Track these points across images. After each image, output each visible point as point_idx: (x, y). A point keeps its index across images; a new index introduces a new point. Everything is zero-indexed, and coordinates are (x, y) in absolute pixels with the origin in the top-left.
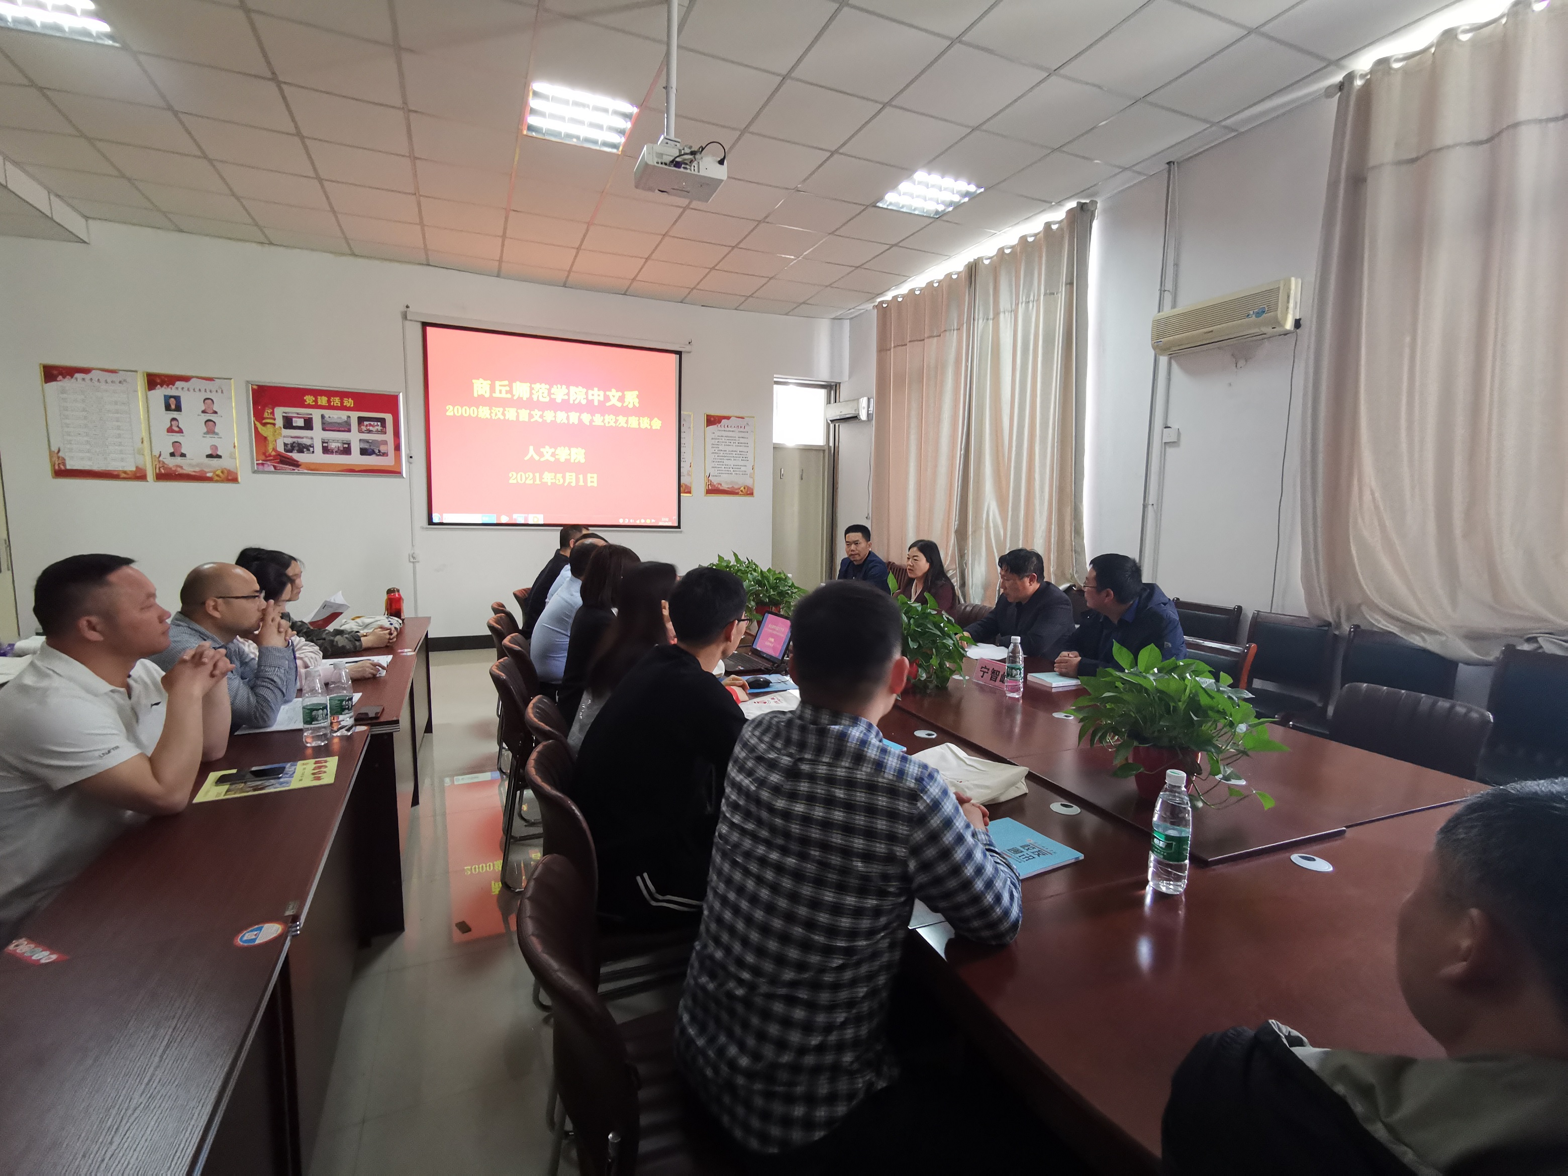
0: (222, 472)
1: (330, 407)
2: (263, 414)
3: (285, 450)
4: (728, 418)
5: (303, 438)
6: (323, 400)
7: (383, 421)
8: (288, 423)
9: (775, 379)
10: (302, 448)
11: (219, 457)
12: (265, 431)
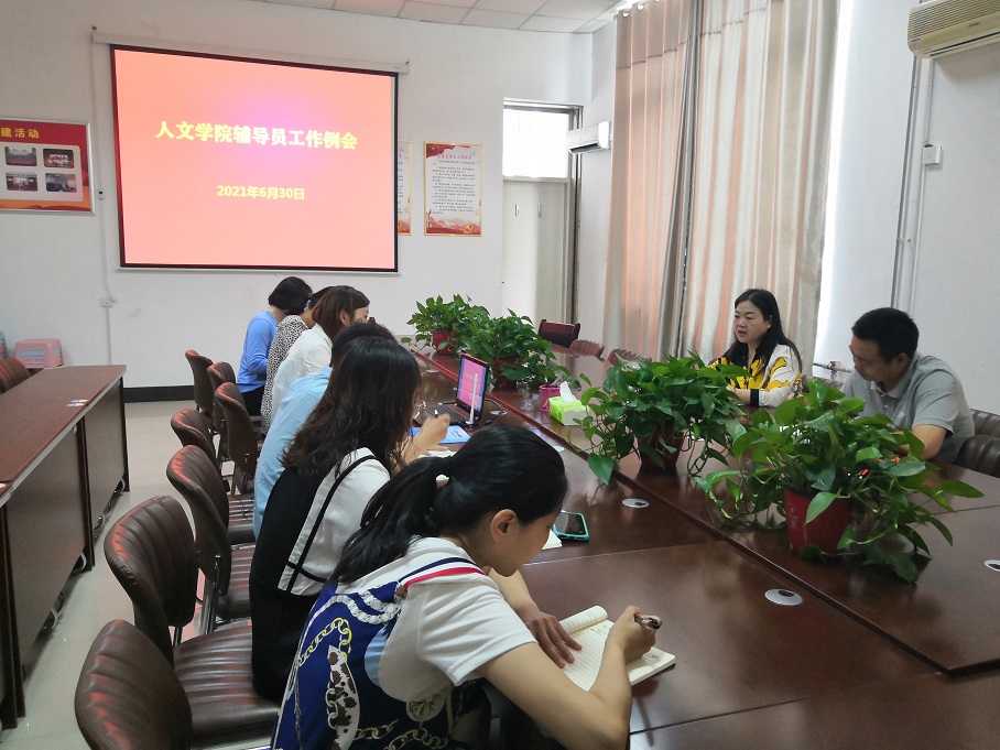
1: (13, 139)
4: (452, 147)
6: (7, 132)
7: (70, 154)
9: (506, 103)
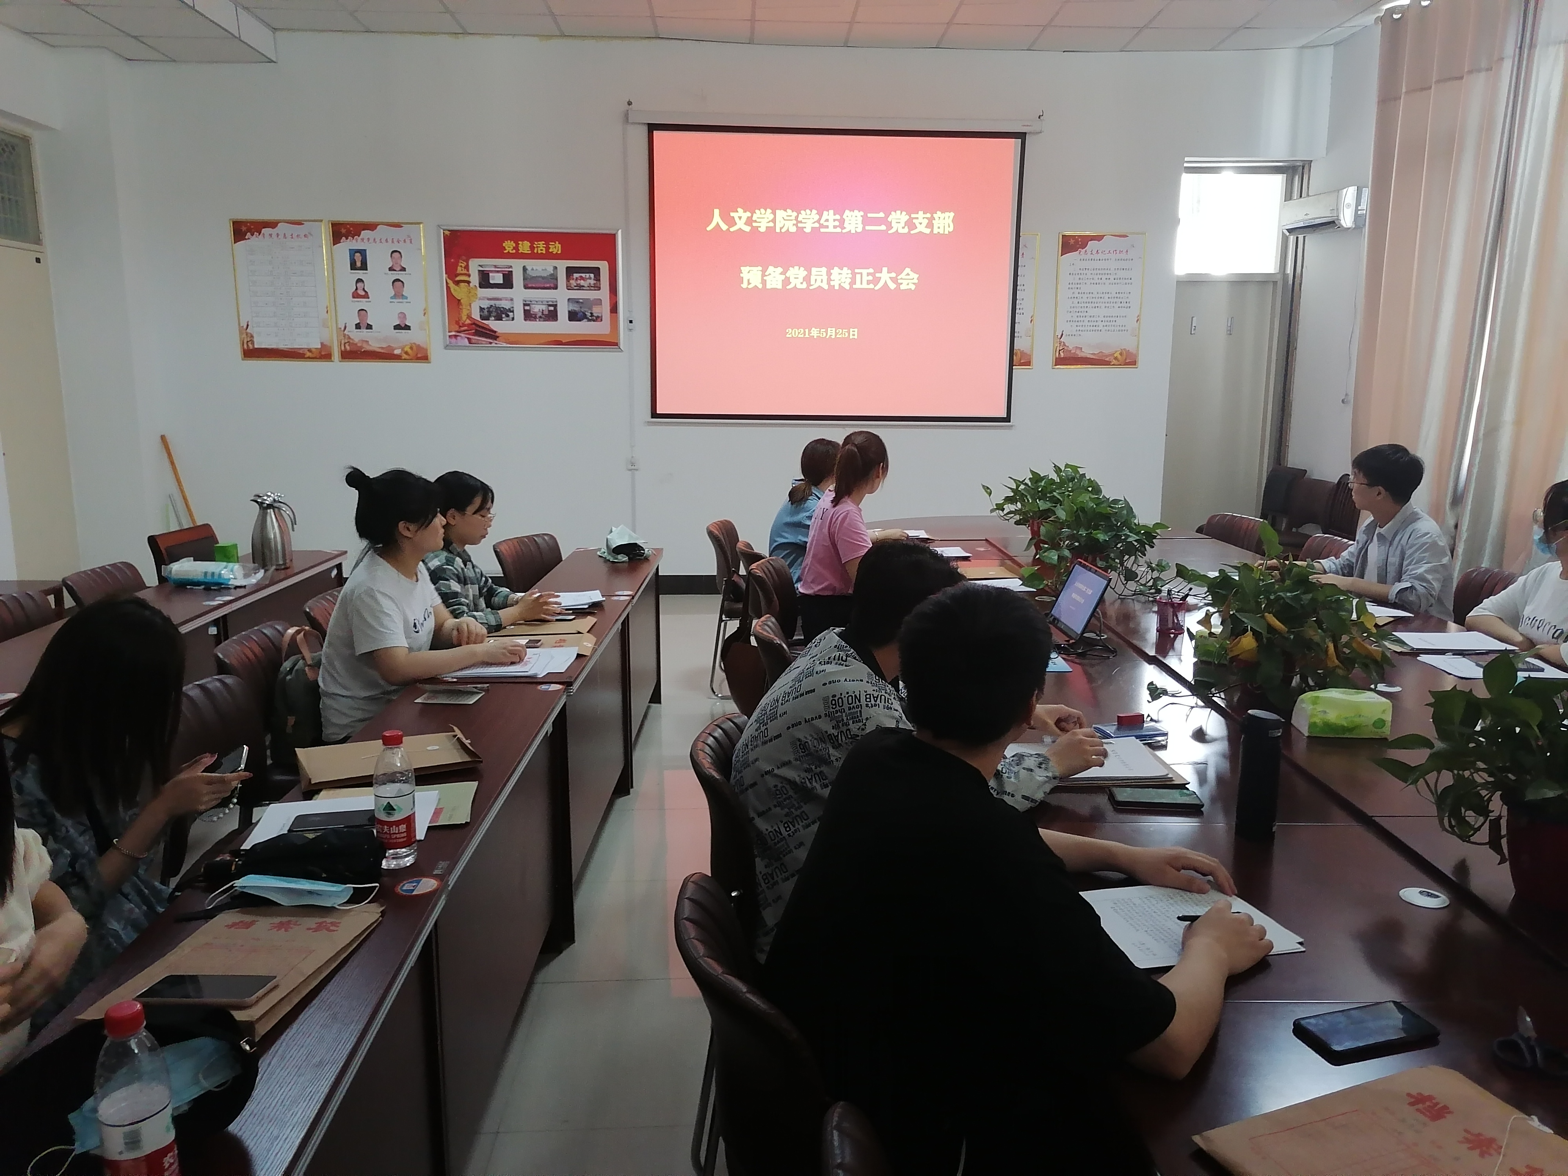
0: (411, 348)
1: (533, 255)
2: (457, 270)
3: (481, 315)
4: (1099, 238)
5: (501, 300)
6: (525, 246)
7: (596, 271)
8: (485, 281)
9: (1184, 164)
10: (501, 314)
11: (407, 328)
12: (459, 292)
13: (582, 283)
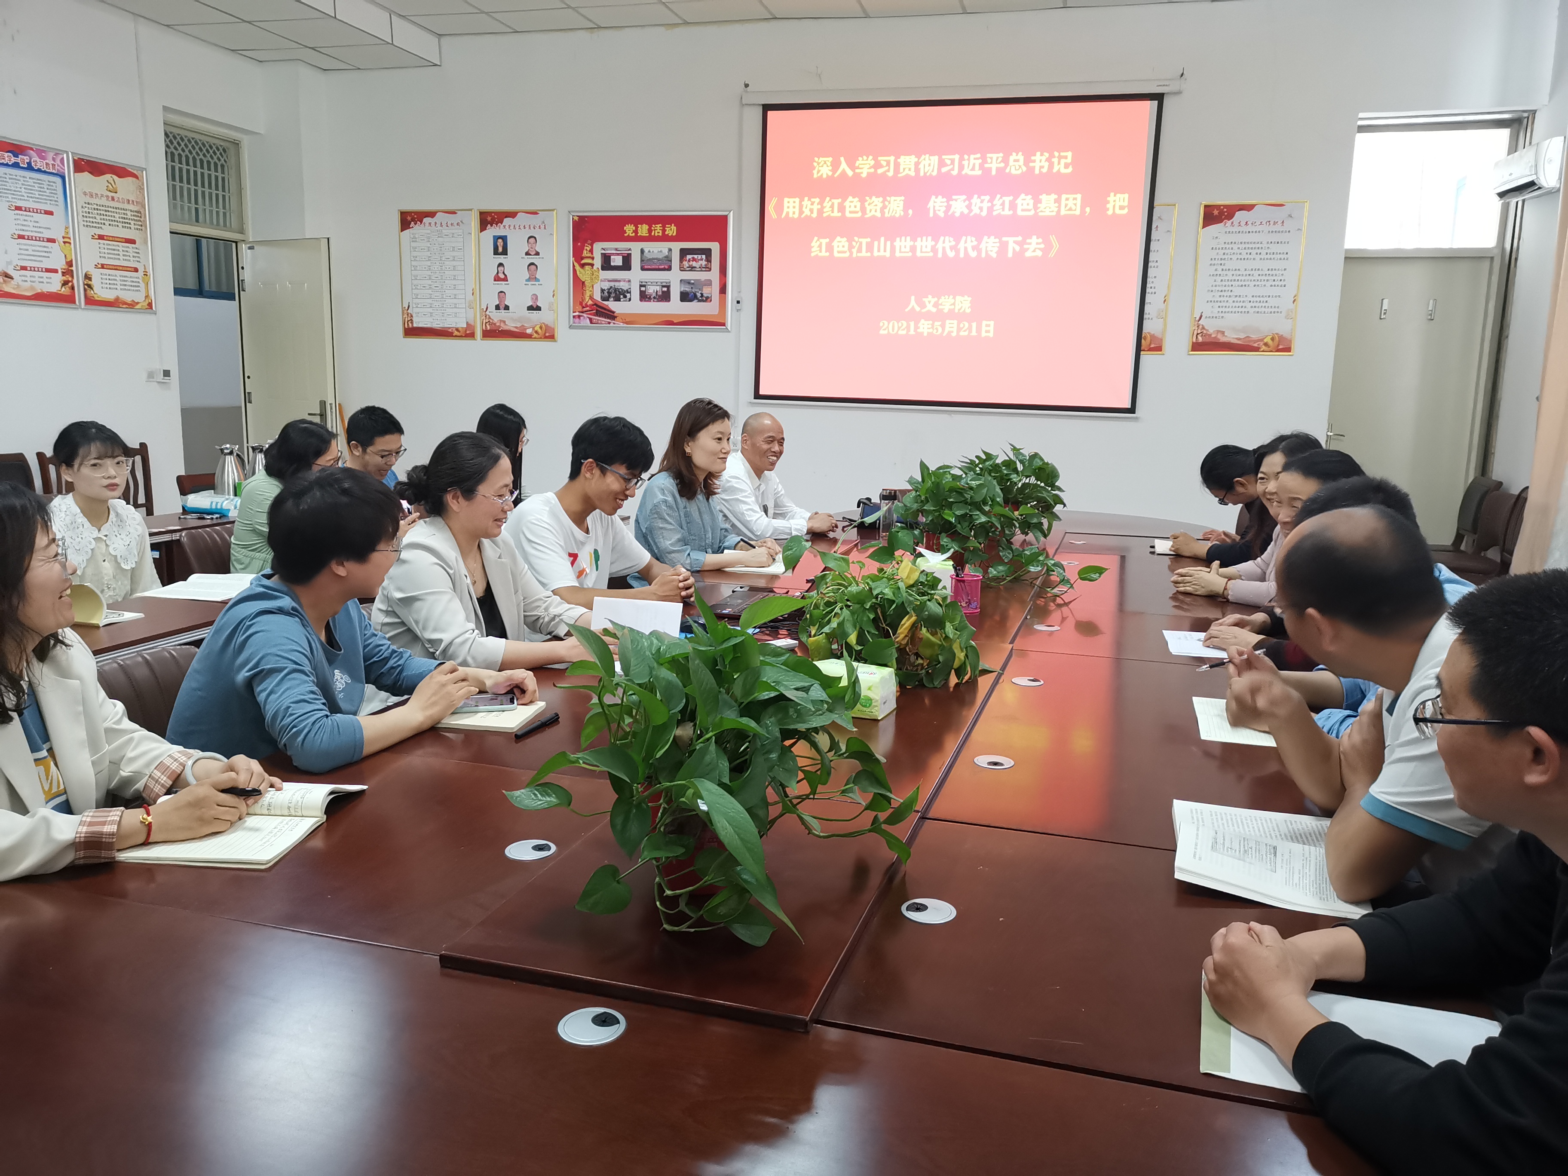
0: (542, 328)
1: (651, 238)
2: (582, 252)
4: (1250, 208)
6: (643, 230)
7: (707, 252)
8: (607, 264)
9: (1360, 123)
11: (538, 308)
13: (694, 264)
